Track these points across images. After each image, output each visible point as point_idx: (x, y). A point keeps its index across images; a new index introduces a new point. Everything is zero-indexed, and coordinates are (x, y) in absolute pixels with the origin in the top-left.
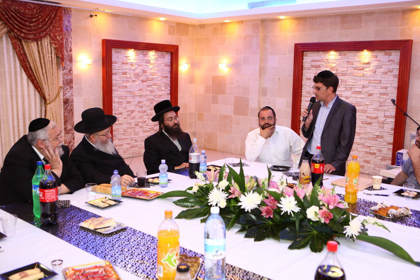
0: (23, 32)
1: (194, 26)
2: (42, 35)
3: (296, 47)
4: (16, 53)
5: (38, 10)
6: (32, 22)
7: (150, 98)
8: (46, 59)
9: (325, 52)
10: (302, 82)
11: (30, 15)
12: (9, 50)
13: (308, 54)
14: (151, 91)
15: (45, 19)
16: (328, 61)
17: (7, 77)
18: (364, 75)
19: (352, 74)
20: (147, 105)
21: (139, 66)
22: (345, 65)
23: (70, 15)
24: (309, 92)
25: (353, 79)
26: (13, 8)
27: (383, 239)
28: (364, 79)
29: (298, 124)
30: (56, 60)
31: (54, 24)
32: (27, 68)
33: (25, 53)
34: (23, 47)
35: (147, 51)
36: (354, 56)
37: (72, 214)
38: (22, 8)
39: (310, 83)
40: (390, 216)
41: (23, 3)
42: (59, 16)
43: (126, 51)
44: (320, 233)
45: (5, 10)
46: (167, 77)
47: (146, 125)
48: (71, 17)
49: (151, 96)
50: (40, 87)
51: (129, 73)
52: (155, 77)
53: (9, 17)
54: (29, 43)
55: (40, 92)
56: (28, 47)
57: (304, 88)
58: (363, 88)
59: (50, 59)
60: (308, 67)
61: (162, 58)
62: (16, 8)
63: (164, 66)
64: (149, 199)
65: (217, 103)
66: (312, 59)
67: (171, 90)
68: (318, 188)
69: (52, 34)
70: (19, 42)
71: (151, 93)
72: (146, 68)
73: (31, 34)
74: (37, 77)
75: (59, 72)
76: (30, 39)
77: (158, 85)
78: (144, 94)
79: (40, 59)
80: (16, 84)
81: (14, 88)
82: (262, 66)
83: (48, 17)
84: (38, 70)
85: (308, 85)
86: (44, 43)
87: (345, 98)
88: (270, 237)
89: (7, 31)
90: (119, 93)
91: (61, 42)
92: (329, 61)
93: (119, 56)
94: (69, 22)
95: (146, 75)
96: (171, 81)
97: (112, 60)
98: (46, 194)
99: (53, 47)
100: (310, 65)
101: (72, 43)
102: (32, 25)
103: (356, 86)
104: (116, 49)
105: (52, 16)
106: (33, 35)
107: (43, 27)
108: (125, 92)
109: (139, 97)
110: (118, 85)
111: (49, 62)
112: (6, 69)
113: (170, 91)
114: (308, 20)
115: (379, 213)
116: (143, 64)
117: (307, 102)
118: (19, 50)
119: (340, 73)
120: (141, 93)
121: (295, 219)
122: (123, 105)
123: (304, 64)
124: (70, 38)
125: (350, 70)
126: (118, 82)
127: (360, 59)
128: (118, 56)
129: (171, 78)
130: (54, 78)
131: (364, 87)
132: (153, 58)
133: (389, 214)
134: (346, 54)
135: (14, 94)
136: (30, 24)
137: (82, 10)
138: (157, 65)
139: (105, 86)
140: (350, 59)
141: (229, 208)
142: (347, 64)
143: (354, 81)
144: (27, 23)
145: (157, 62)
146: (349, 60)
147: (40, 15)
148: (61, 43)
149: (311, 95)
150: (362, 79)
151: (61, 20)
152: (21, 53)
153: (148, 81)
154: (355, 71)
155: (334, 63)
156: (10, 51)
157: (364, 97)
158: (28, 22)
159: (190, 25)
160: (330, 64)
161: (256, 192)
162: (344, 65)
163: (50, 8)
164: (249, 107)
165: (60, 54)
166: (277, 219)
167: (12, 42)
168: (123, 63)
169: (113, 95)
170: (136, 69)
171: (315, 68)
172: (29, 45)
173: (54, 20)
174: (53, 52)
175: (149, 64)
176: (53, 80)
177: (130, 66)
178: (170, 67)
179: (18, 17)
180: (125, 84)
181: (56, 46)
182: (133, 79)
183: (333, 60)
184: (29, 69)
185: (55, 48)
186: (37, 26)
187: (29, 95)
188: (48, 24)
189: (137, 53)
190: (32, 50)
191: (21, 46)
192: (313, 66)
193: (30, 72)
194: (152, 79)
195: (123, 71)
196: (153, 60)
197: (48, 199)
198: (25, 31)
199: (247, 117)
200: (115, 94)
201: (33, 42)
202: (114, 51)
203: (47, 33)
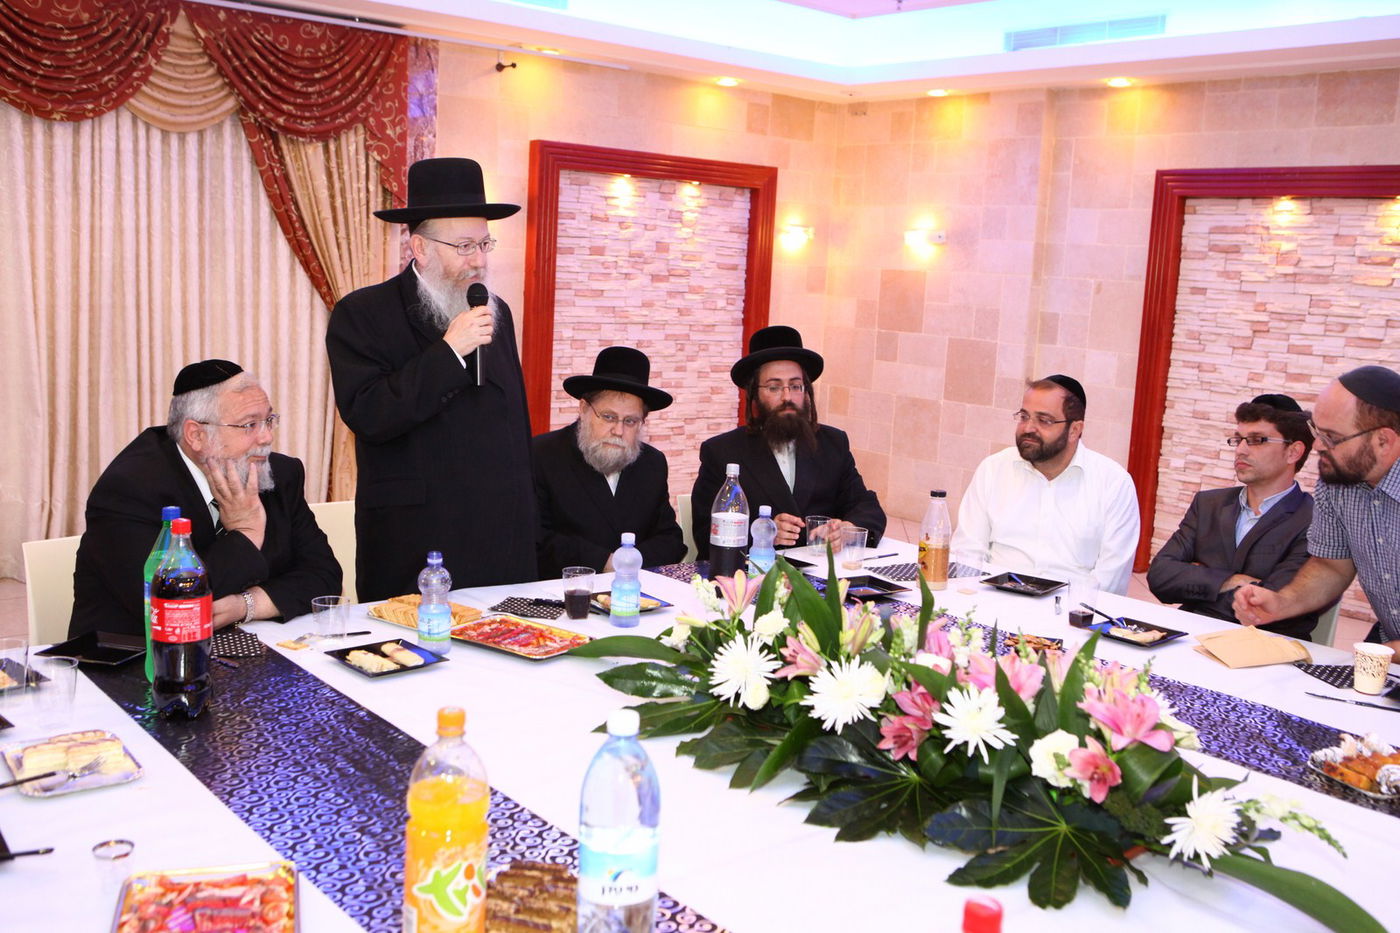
0: (282, 112)
1: (831, 108)
2: (342, 120)
3: (1162, 184)
4: (262, 173)
5: (333, 44)
6: (313, 82)
7: (677, 333)
8: (348, 196)
9: (1258, 201)
10: (1175, 299)
11: (308, 59)
12: (242, 164)
13: (1200, 205)
14: (679, 311)
15: (352, 73)
16: (1269, 234)
17: (231, 248)
18: (1391, 284)
19: (1350, 279)
20: (666, 353)
21: (646, 229)
22: (1329, 246)
23: (434, 62)
24: (1197, 335)
25: (1354, 296)
26: (259, 36)
27: (1313, 883)
28: (1392, 295)
29: (1154, 441)
30: (380, 200)
31: (378, 88)
32: (292, 223)
33: (286, 177)
34: (282, 158)
35: (674, 182)
36: (1362, 218)
37: (270, 688)
38: (284, 39)
39: (1202, 304)
40: (1384, 789)
41: (287, 21)
42: (396, 66)
43: (607, 180)
44: (1081, 831)
45: (234, 44)
46: (734, 268)
47: (660, 418)
48: (435, 71)
49: (677, 327)
50: (327, 282)
51: (613, 251)
52: (697, 265)
53: (245, 66)
54: (301, 147)
55: (328, 299)
56: (297, 158)
57: (1182, 321)
58: (1387, 326)
59: (363, 195)
60: (1199, 252)
61: (724, 206)
62: (266, 36)
63: (726, 232)
64: (538, 657)
65: (894, 359)
66: (1214, 224)
67: (746, 311)
68: (1086, 668)
69: (371, 120)
70: (270, 142)
71: (681, 315)
72: (670, 237)
73: (307, 119)
74: (321, 249)
75: (388, 238)
76: (302, 134)
77: (705, 291)
78: (657, 318)
79: (332, 197)
80: (257, 271)
81: (248, 281)
82: (1045, 242)
83: (363, 67)
84: (323, 230)
85: (1196, 309)
86: (348, 146)
87: (1321, 358)
88: (894, 831)
89: (238, 107)
90: (576, 311)
91: (399, 144)
92: (1272, 232)
93: (582, 196)
94: (429, 84)
95: (668, 260)
96: (748, 282)
97: (557, 208)
98: (168, 614)
99: (374, 159)
100: (1205, 243)
101: (434, 149)
102: (310, 89)
103: (1361, 321)
104: (572, 172)
105: (376, 64)
106: (314, 122)
107: (343, 97)
108: (597, 311)
109: (641, 326)
110: (574, 287)
111: (360, 206)
112: (229, 224)
113: (743, 312)
114: (1207, 93)
115: (1342, 774)
116: (658, 222)
117: (1188, 367)
118: (270, 165)
119: (1309, 275)
120: (646, 316)
121: (991, 771)
122: (587, 349)
123: (1184, 240)
124: (430, 133)
125: (1346, 265)
126: (574, 276)
127: (1382, 227)
128: (580, 193)
129: (749, 271)
130: (371, 256)
131: (1390, 324)
132: (693, 204)
133: (1379, 784)
134: (1332, 210)
135: (248, 300)
136: (306, 86)
137: (471, 46)
138: (703, 228)
139: (533, 286)
140: (1347, 226)
141: (782, 711)
142: (1335, 245)
143: (1357, 304)
144: (298, 85)
145: (706, 220)
146: (1343, 231)
147: (338, 61)
148: (398, 147)
149: (1205, 345)
150: (1383, 295)
151: (401, 76)
152: (274, 174)
153: (672, 279)
154: (1363, 268)
155: (1289, 239)
156: (242, 169)
157: (1391, 359)
158: (301, 80)
159: (821, 103)
160: (1275, 244)
161: (870, 663)
162: (1324, 249)
163: (371, 38)
164: (996, 376)
165: (395, 184)
166: (932, 764)
167: (252, 140)
168: (593, 218)
169: (557, 317)
170: (636, 237)
171: (1224, 255)
172: (299, 150)
173: (380, 75)
174: (373, 174)
175: (678, 225)
176: (368, 263)
177: (615, 227)
178: (747, 236)
179: (272, 64)
180: (596, 285)
181: (384, 156)
182: (625, 271)
183: (1288, 228)
184: (297, 225)
185: (380, 164)
186: (327, 94)
187: (293, 306)
188: (360, 88)
189: (640, 187)
190: (309, 167)
191: (277, 154)
192: (1213, 248)
193: (300, 233)
194: (687, 274)
195: (594, 245)
196: (692, 211)
197: (173, 633)
198: (291, 108)
199: (988, 407)
200: (561, 314)
201: (311, 141)
202: (565, 179)
203: (357, 116)
